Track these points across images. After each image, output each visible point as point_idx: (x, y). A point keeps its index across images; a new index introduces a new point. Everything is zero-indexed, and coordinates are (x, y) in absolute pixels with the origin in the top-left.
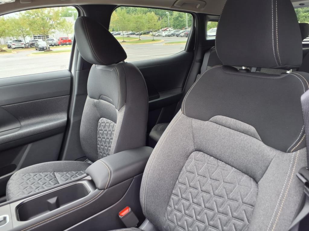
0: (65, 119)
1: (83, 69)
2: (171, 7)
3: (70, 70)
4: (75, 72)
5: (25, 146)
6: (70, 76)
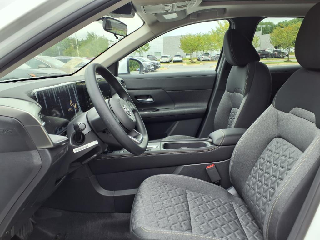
1: (225, 69)
3: (216, 70)
4: (220, 71)
5: (175, 122)
6: (215, 74)
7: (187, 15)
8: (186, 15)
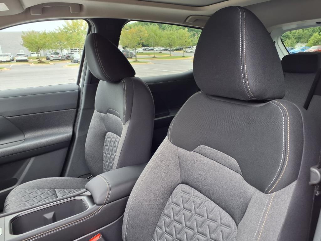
0: (71, 133)
1: (91, 83)
2: (183, 24)
3: (78, 83)
4: (83, 85)
5: (28, 160)
6: (78, 89)
7: (25, 8)
8: (23, 9)
